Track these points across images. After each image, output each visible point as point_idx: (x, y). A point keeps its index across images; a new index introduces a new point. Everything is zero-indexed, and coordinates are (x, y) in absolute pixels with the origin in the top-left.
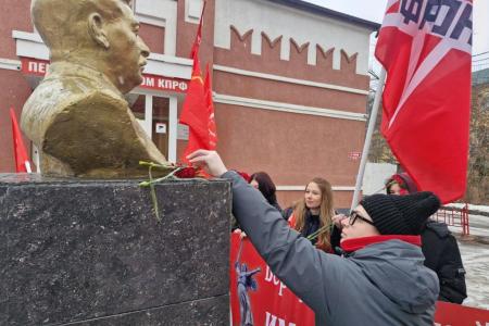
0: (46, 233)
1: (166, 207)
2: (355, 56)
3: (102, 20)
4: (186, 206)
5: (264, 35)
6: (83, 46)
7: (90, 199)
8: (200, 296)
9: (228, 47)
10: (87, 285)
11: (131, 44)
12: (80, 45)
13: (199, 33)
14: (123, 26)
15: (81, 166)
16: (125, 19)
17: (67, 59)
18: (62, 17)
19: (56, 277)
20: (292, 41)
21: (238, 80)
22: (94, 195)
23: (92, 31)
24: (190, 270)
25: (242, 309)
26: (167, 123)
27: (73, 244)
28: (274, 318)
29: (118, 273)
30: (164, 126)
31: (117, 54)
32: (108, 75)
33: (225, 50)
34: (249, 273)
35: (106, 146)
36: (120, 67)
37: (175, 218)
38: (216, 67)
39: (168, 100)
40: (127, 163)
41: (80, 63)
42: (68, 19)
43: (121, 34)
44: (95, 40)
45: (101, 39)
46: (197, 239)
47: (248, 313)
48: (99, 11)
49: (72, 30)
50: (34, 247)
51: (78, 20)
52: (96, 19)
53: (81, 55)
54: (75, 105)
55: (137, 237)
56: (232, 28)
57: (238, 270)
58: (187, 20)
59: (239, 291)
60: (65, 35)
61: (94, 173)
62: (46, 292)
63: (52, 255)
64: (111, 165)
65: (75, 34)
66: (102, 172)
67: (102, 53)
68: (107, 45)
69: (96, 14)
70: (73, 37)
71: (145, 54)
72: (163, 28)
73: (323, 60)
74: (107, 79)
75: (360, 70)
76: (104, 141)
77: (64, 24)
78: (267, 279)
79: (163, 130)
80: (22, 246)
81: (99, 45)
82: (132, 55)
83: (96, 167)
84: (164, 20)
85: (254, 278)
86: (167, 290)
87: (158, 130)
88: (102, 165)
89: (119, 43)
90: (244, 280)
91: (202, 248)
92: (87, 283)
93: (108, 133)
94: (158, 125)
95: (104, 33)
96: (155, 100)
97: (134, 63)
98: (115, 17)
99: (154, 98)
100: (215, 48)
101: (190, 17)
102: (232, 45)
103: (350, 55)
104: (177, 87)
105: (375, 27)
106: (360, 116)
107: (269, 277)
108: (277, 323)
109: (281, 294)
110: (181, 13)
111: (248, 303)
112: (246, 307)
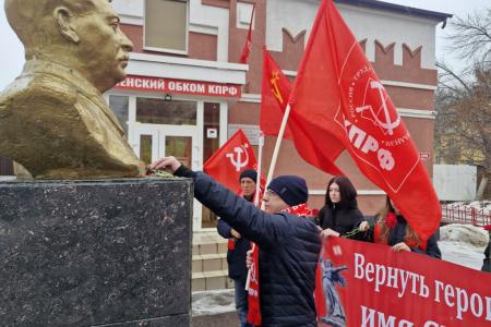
1: (107, 210)
2: (419, 50)
3: (71, 15)
4: (132, 209)
6: (53, 42)
7: (17, 200)
9: (280, 50)
10: (12, 297)
11: (106, 39)
12: (49, 41)
13: (249, 38)
14: (96, 19)
16: (98, 13)
18: (29, 14)
22: (22, 197)
23: (58, 26)
24: (138, 284)
25: (328, 302)
26: (218, 128)
28: (372, 312)
29: (50, 285)
30: (215, 130)
31: (89, 48)
32: (80, 71)
33: (277, 53)
34: (334, 269)
35: (56, 143)
36: (94, 62)
37: (118, 223)
39: (218, 105)
40: (85, 163)
41: (49, 59)
43: (93, 28)
45: (69, 33)
46: (147, 249)
47: (337, 305)
48: (67, 5)
49: (40, 26)
51: (45, 15)
52: (63, 12)
53: (51, 51)
54: (12, 99)
55: (72, 245)
56: (284, 31)
57: (323, 265)
58: (239, 26)
59: (325, 285)
60: (33, 32)
61: (53, 173)
65: (43, 30)
66: (62, 172)
67: (72, 48)
68: (76, 39)
69: (62, 8)
70: (41, 33)
71: (128, 48)
72: (216, 37)
73: (382, 56)
74: (78, 75)
75: (425, 64)
76: (52, 138)
77: (31, 21)
78: (356, 276)
79: (214, 135)
82: (107, 50)
84: (216, 28)
85: (340, 274)
86: (110, 306)
87: (209, 135)
88: (60, 165)
89: (91, 38)
90: (329, 275)
91: (153, 258)
92: (13, 295)
93: (55, 130)
94: (209, 130)
95: (73, 27)
96: (207, 106)
97: (111, 58)
99: (205, 104)
101: (242, 23)
102: (285, 47)
103: (413, 48)
104: (227, 93)
105: (441, 17)
106: (427, 114)
107: (359, 274)
108: (376, 317)
109: (377, 289)
110: (233, 20)
111: (336, 296)
112: (333, 300)
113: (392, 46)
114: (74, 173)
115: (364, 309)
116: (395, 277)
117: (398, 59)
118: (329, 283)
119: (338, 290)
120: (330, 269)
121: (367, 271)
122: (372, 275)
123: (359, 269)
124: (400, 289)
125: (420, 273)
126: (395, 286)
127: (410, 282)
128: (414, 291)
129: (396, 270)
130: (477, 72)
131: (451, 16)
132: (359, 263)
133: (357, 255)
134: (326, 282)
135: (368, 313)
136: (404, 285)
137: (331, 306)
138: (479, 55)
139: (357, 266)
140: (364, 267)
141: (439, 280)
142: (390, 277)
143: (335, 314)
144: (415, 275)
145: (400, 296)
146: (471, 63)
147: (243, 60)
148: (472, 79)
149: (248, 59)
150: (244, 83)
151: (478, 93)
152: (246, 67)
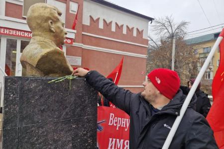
0: (40, 93)
1: (77, 86)
2: (142, 31)
3: (53, 23)
5: (104, 21)
8: (88, 115)
9: (89, 24)
10: (53, 110)
13: (76, 18)
15: (47, 73)
17: (40, 35)
18: (39, 22)
19: (44, 107)
20: (116, 24)
21: (93, 39)
23: (49, 27)
24: (85, 107)
27: (49, 97)
28: (114, 140)
29: (62, 107)
33: (88, 26)
36: (58, 39)
38: (83, 33)
41: (44, 37)
42: (41, 22)
43: (59, 28)
44: (50, 30)
45: (52, 29)
46: (87, 97)
48: (52, 20)
49: (43, 26)
50: (37, 97)
52: (51, 22)
53: (45, 34)
54: (48, 53)
56: (91, 17)
58: (71, 12)
60: (40, 27)
62: (40, 112)
63: (42, 100)
64: (57, 72)
65: (43, 27)
67: (52, 34)
68: (54, 31)
73: (129, 32)
75: (144, 37)
76: (56, 64)
77: (40, 24)
80: (33, 97)
81: (51, 31)
83: (52, 73)
86: (78, 113)
89: (58, 31)
93: (58, 62)
95: (53, 27)
98: (57, 21)
100: (83, 25)
102: (91, 24)
103: (140, 30)
104: (66, 42)
105: (151, 19)
106: (144, 56)
107: (111, 123)
108: (116, 142)
109: (117, 129)
110: (68, 9)
113: (133, 28)
114: (58, 75)
115: (111, 139)
116: (125, 123)
117: (135, 34)
121: (115, 121)
122: (116, 123)
123: (111, 120)
124: (126, 127)
126: (124, 126)
129: (125, 119)
130: (162, 41)
131: (154, 19)
132: (112, 117)
133: (111, 114)
135: (112, 140)
136: (128, 125)
138: (162, 34)
139: (111, 119)
140: (114, 119)
142: (123, 122)
145: (126, 130)
146: (159, 37)
147: (74, 28)
148: (159, 43)
149: (76, 28)
150: (74, 38)
151: (161, 49)
152: (75, 31)
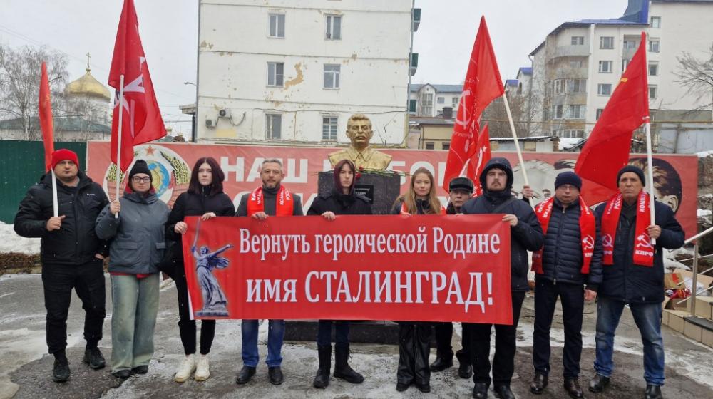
25: (204, 292)
28: (258, 281)
34: (212, 254)
47: (215, 292)
57: (196, 254)
59: (199, 275)
78: (242, 251)
85: (221, 256)
90: (205, 262)
107: (245, 248)
108: (263, 285)
109: (263, 258)
111: (214, 282)
112: (210, 288)
115: (250, 281)
116: (278, 244)
118: (205, 271)
119: (218, 275)
120: (204, 256)
121: (253, 243)
122: (257, 247)
123: (245, 243)
124: (283, 253)
125: (300, 233)
126: (279, 251)
127: (292, 244)
128: (296, 251)
129: (278, 237)
132: (245, 236)
133: (241, 230)
134: (201, 271)
135: (254, 283)
136: (286, 249)
137: (209, 296)
139: (242, 240)
140: (250, 240)
141: (317, 234)
142: (274, 244)
143: (213, 302)
144: (296, 237)
145: (284, 258)
